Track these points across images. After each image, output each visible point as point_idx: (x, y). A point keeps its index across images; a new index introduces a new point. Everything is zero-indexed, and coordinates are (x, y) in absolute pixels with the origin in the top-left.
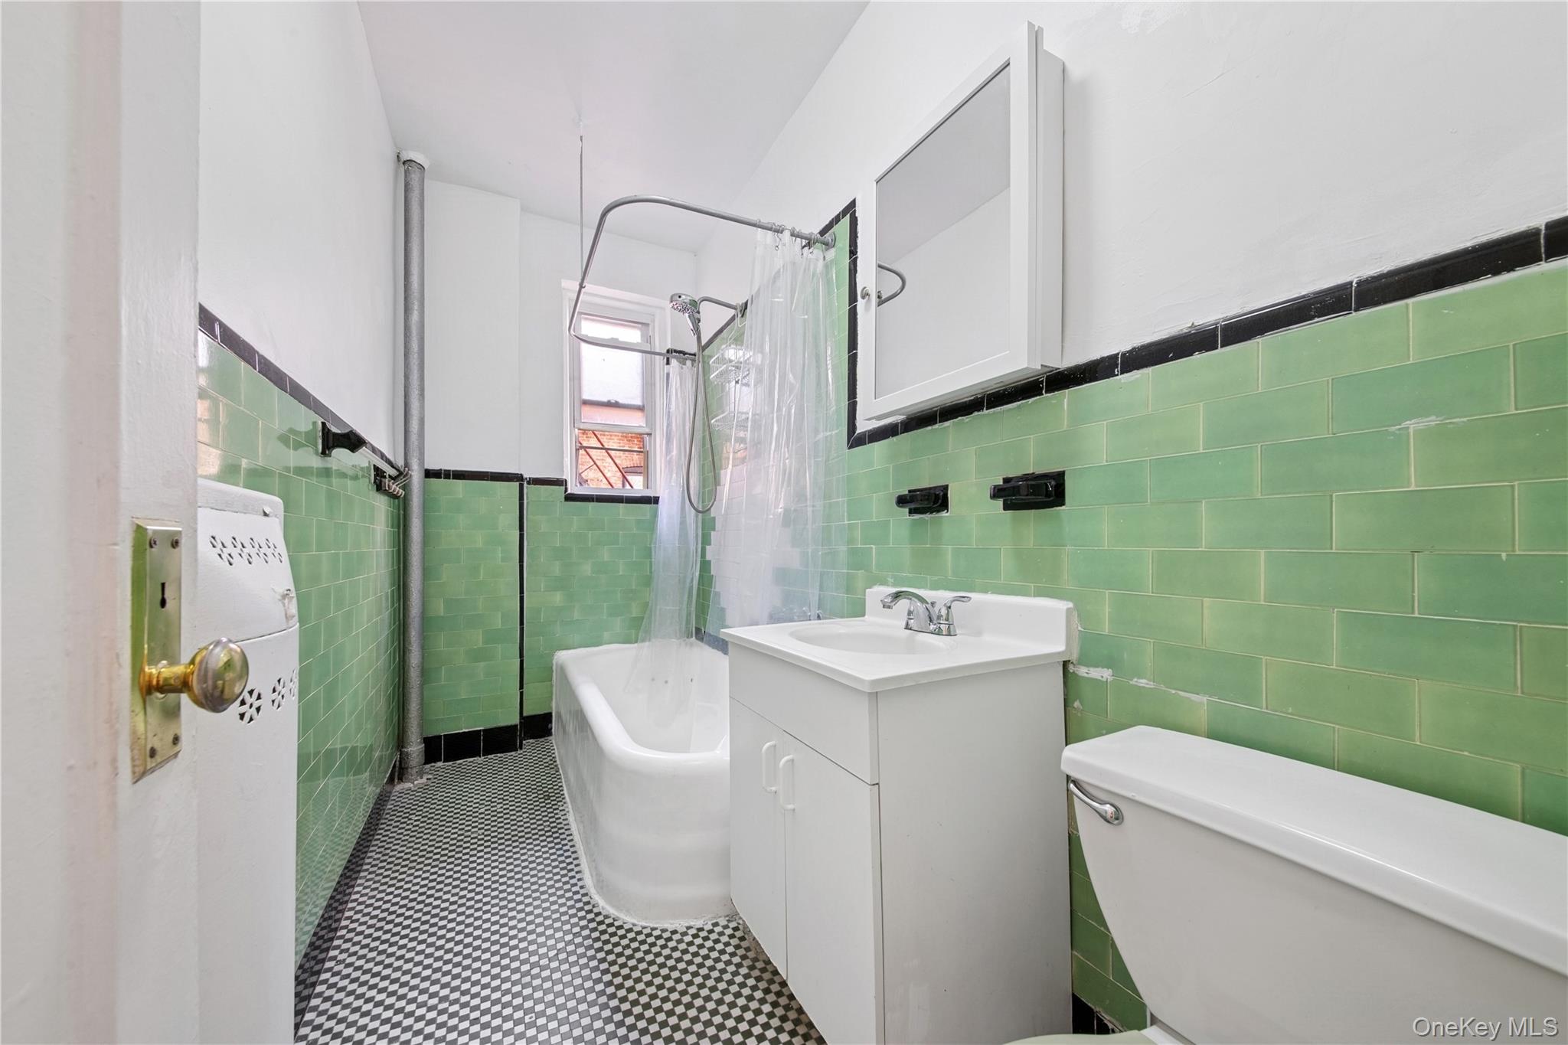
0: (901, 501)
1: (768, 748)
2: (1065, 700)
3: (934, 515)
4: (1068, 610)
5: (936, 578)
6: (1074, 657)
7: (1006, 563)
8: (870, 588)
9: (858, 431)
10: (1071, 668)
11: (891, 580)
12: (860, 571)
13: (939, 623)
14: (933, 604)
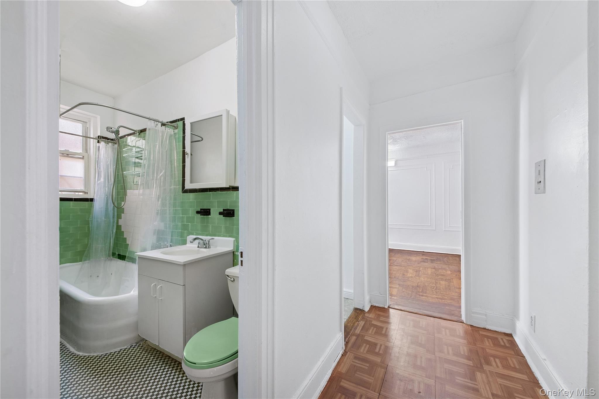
0: (198, 212)
1: (153, 285)
2: (233, 260)
3: (207, 216)
4: (234, 240)
5: (207, 233)
6: (235, 250)
7: (223, 230)
8: (188, 236)
9: (185, 188)
10: (235, 253)
11: (195, 234)
12: (185, 231)
13: (206, 245)
14: (205, 241)
